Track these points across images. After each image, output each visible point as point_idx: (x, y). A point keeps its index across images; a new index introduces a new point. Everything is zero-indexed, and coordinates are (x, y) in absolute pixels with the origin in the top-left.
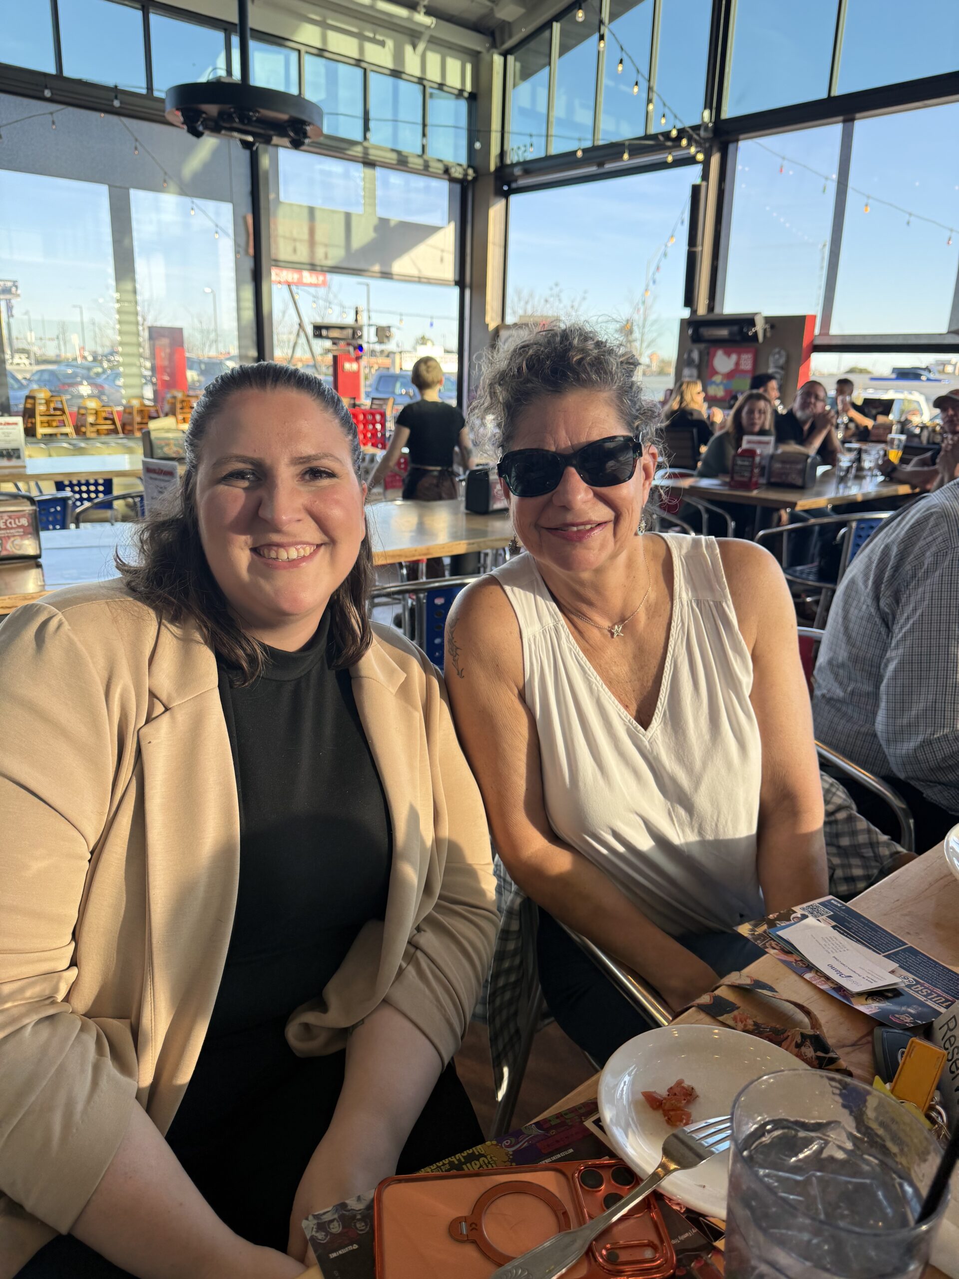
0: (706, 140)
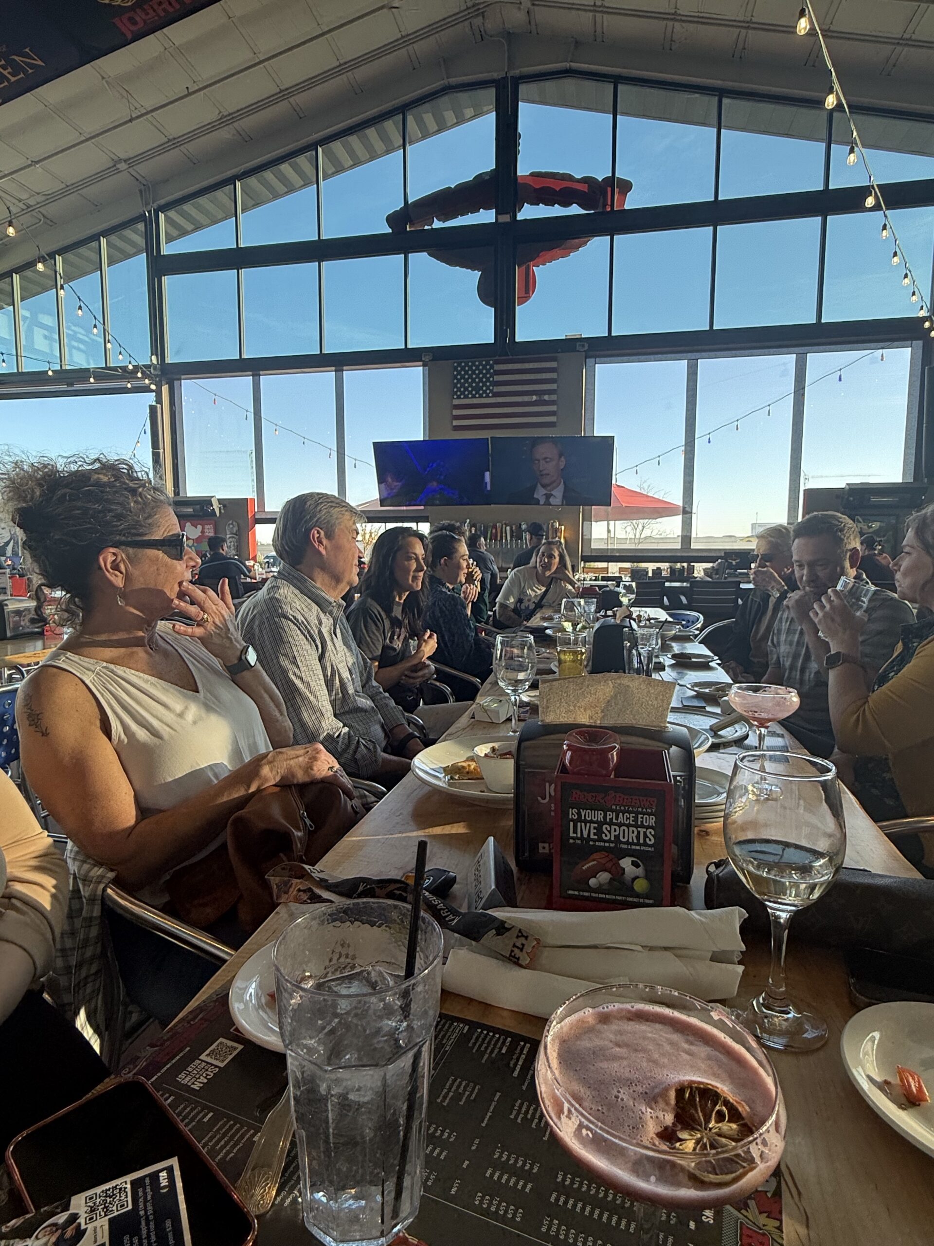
0: (156, 376)
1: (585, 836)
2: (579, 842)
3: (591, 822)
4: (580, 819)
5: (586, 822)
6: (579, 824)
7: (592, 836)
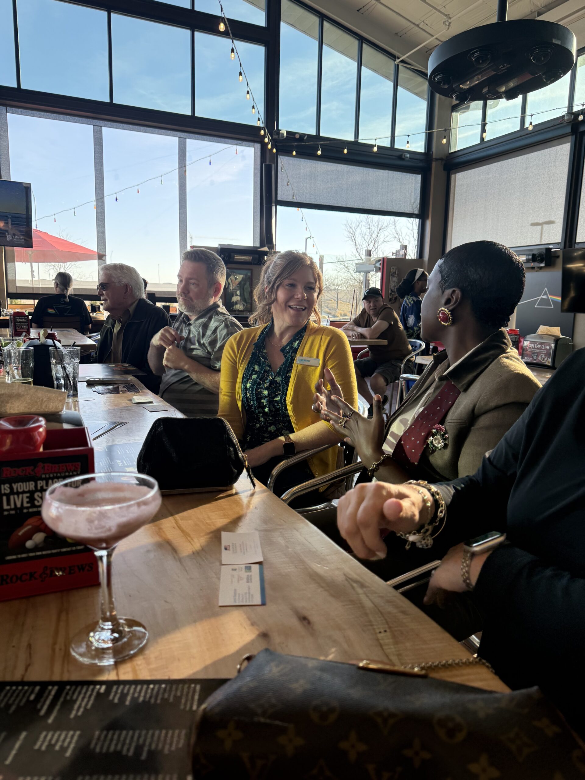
1: (19, 505)
2: (13, 512)
3: (24, 492)
4: (12, 492)
5: (18, 493)
6: (12, 497)
7: (25, 505)
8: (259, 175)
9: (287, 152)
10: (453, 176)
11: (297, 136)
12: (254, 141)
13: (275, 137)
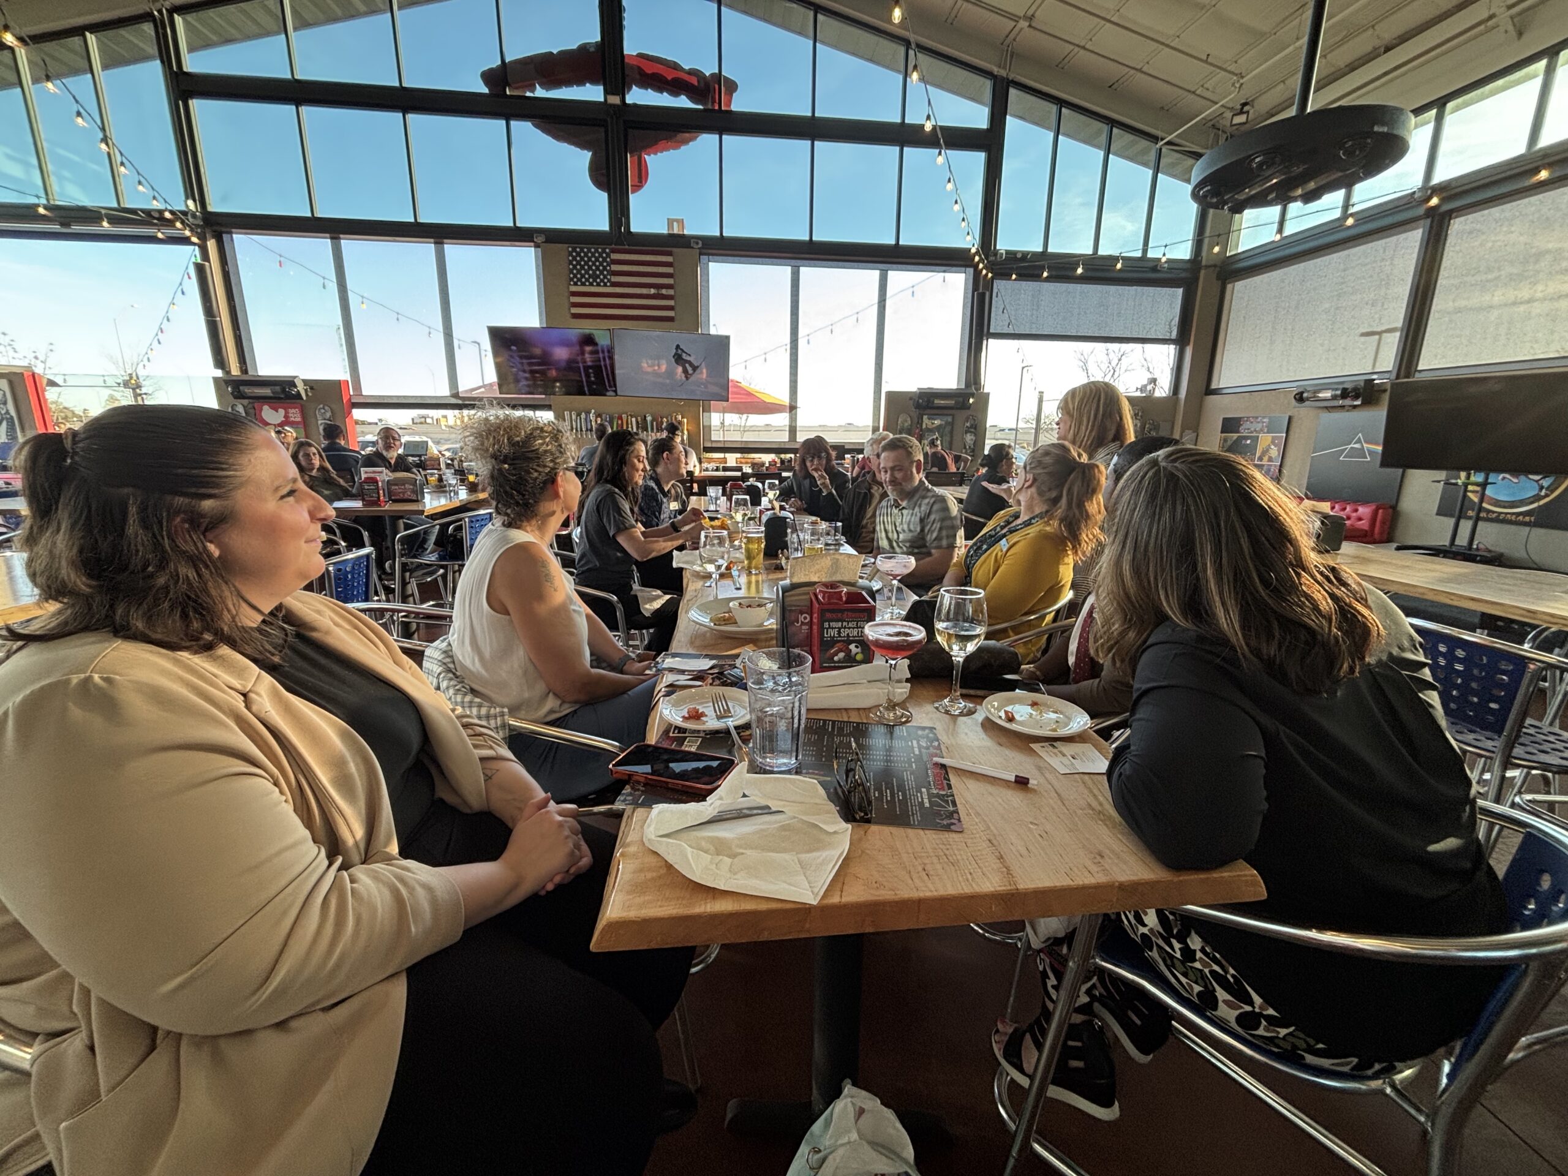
0: (197, 226)
2: (830, 639)
4: (829, 627)
6: (829, 630)
8: (969, 305)
9: (1006, 276)
10: (1229, 287)
11: (1019, 256)
12: (966, 266)
13: (992, 258)
